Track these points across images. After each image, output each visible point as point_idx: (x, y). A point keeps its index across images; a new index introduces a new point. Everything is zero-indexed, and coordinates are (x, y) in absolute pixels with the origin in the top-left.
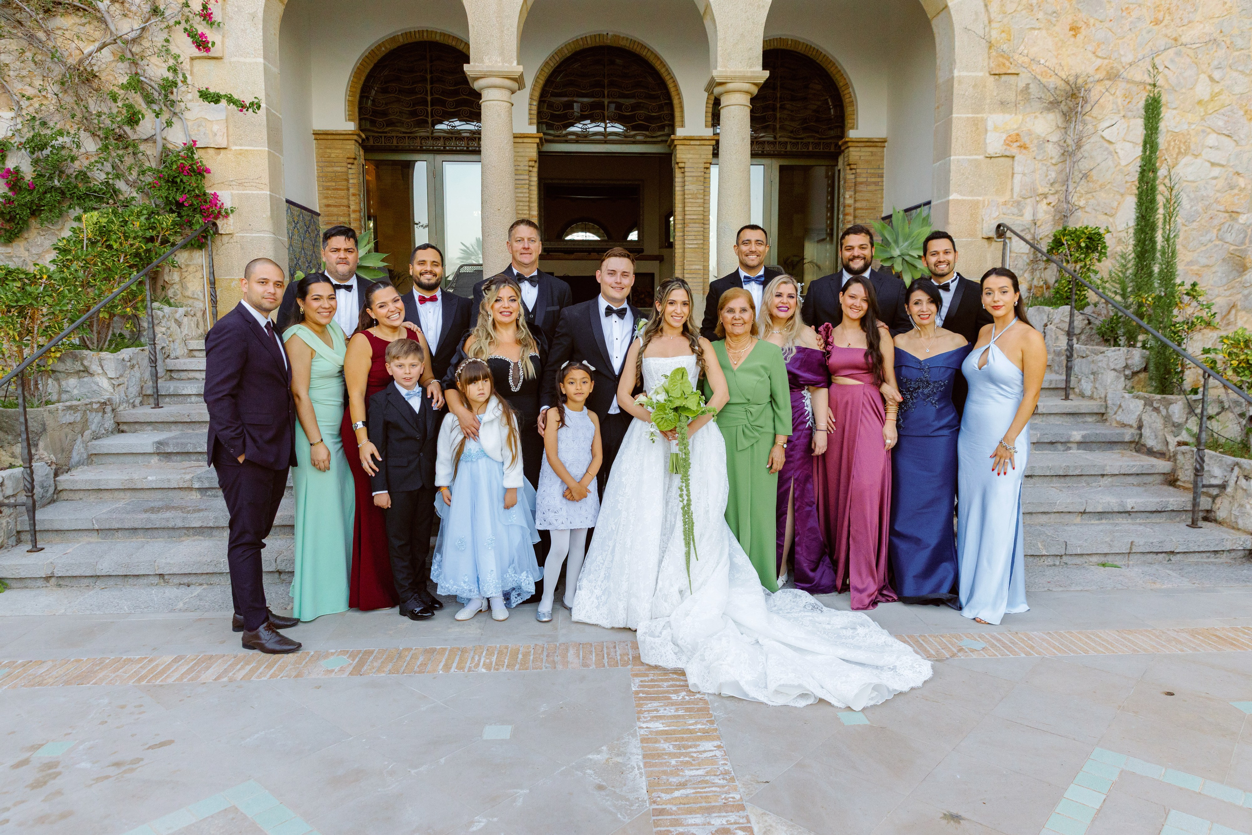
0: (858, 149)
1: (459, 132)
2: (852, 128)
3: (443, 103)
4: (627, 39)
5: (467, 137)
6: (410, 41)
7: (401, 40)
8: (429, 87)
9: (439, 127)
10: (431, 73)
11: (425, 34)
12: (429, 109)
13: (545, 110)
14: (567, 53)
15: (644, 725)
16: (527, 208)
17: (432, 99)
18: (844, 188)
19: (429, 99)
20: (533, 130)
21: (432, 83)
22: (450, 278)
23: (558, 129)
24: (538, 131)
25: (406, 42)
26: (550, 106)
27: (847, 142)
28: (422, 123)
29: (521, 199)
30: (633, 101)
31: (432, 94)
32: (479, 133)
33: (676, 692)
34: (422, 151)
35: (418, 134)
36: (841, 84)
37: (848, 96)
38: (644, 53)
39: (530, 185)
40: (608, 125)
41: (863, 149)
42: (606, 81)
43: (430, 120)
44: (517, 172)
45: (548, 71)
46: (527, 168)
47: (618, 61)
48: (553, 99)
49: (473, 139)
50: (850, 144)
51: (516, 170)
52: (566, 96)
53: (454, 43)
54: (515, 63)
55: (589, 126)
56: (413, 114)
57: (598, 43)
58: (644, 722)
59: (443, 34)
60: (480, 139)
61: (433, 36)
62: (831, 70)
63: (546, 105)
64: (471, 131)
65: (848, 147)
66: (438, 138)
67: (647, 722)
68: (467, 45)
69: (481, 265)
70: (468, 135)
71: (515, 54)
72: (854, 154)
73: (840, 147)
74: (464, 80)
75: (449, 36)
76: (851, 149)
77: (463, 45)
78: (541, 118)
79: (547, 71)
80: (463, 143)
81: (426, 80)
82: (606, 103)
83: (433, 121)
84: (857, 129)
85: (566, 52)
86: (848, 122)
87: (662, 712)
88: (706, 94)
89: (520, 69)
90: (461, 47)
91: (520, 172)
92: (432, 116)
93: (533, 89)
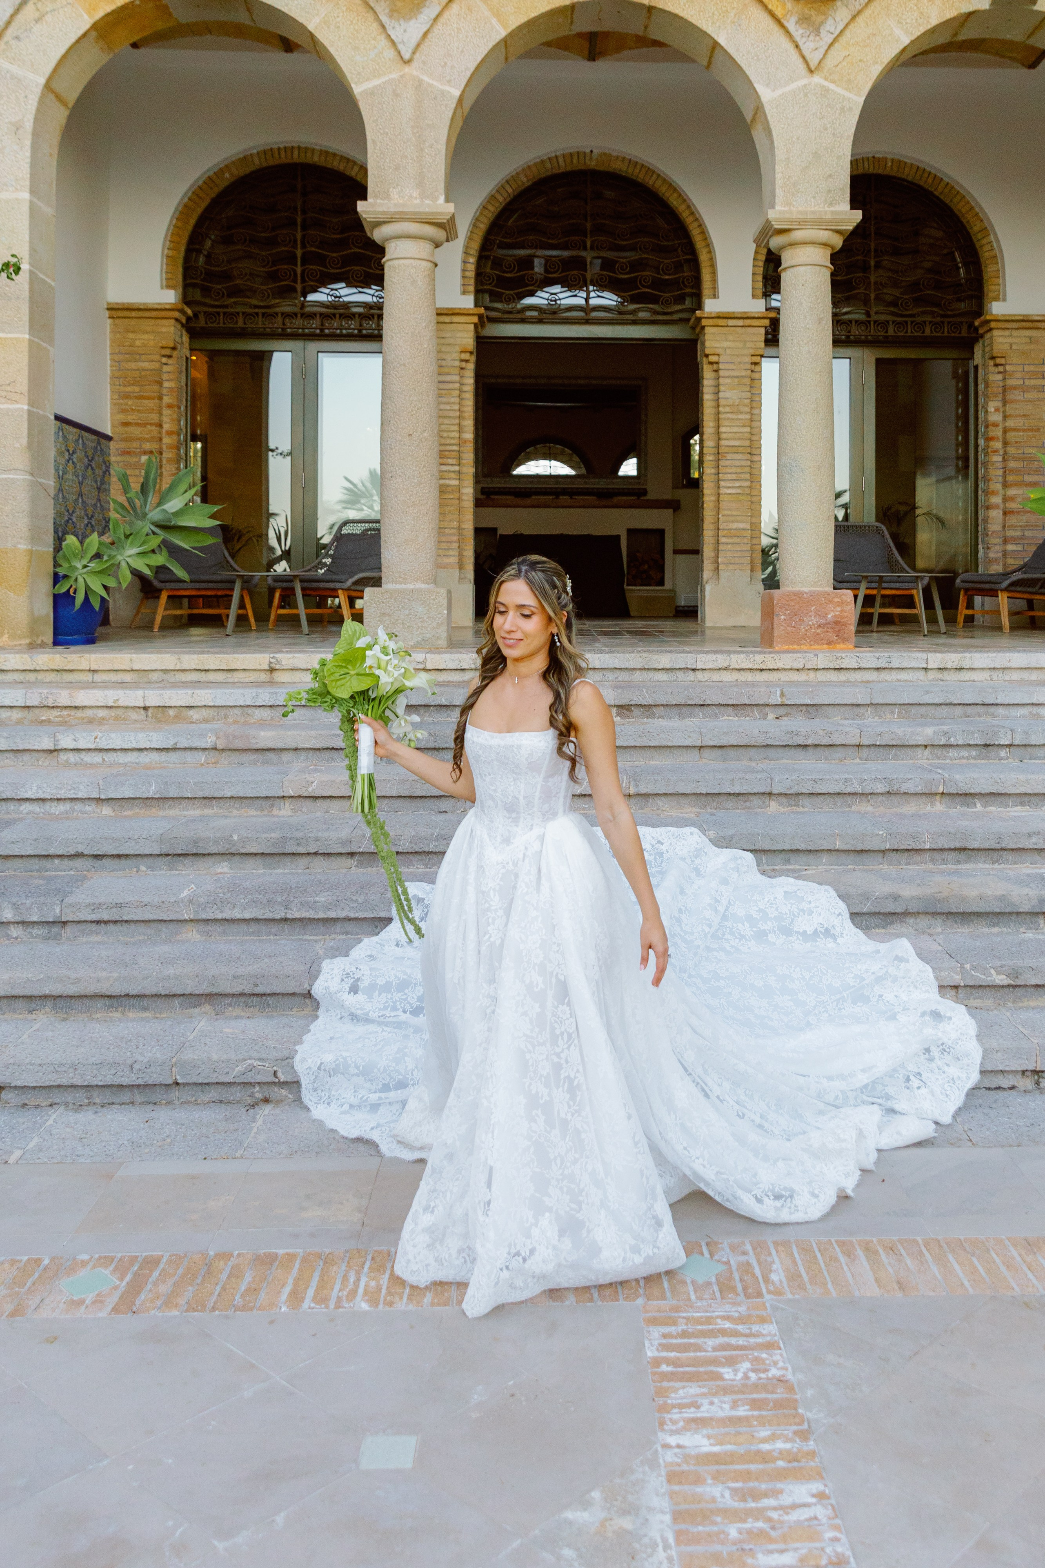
0: (1007, 333)
1: (347, 305)
2: (997, 299)
3: (321, 260)
4: (624, 159)
5: (360, 314)
6: (271, 163)
7: (256, 161)
8: (299, 236)
9: (311, 297)
10: (304, 212)
11: (296, 153)
12: (299, 270)
13: (488, 270)
14: (525, 181)
15: (672, 1440)
16: (456, 428)
17: (303, 255)
18: (986, 396)
19: (299, 252)
20: (468, 302)
21: (304, 228)
22: (326, 540)
23: (509, 300)
24: (476, 305)
25: (265, 165)
26: (497, 263)
27: (988, 322)
28: (287, 292)
29: (446, 413)
30: (632, 255)
31: (303, 246)
32: (379, 307)
33: (731, 1362)
34: (284, 335)
35: (278, 310)
36: (975, 228)
37: (987, 248)
38: (650, 182)
39: (461, 391)
40: (592, 294)
41: (1015, 333)
42: (589, 225)
43: (299, 287)
44: (441, 370)
45: (493, 210)
46: (457, 363)
47: (609, 194)
48: (501, 252)
49: (370, 317)
50: (993, 325)
51: (441, 366)
52: (523, 247)
53: (342, 167)
54: (442, 199)
55: (561, 296)
56: (273, 276)
57: (576, 165)
58: (673, 1433)
59: (326, 153)
60: (380, 317)
61: (309, 154)
62: (959, 208)
63: (490, 263)
64: (366, 305)
65: (991, 330)
66: (312, 316)
67: (677, 1432)
68: (364, 169)
69: (378, 522)
70: (361, 310)
71: (441, 186)
72: (1000, 340)
73: (976, 329)
74: (357, 223)
75: (335, 155)
76: (995, 333)
77: (356, 169)
78: (482, 284)
79: (491, 208)
80: (353, 324)
81: (295, 224)
82: (589, 260)
83: (304, 288)
84: (1004, 300)
85: (524, 179)
86: (990, 289)
87: (706, 1410)
88: (755, 245)
89: (450, 208)
90: (353, 173)
91: (446, 370)
92: (303, 281)
93: (470, 239)
